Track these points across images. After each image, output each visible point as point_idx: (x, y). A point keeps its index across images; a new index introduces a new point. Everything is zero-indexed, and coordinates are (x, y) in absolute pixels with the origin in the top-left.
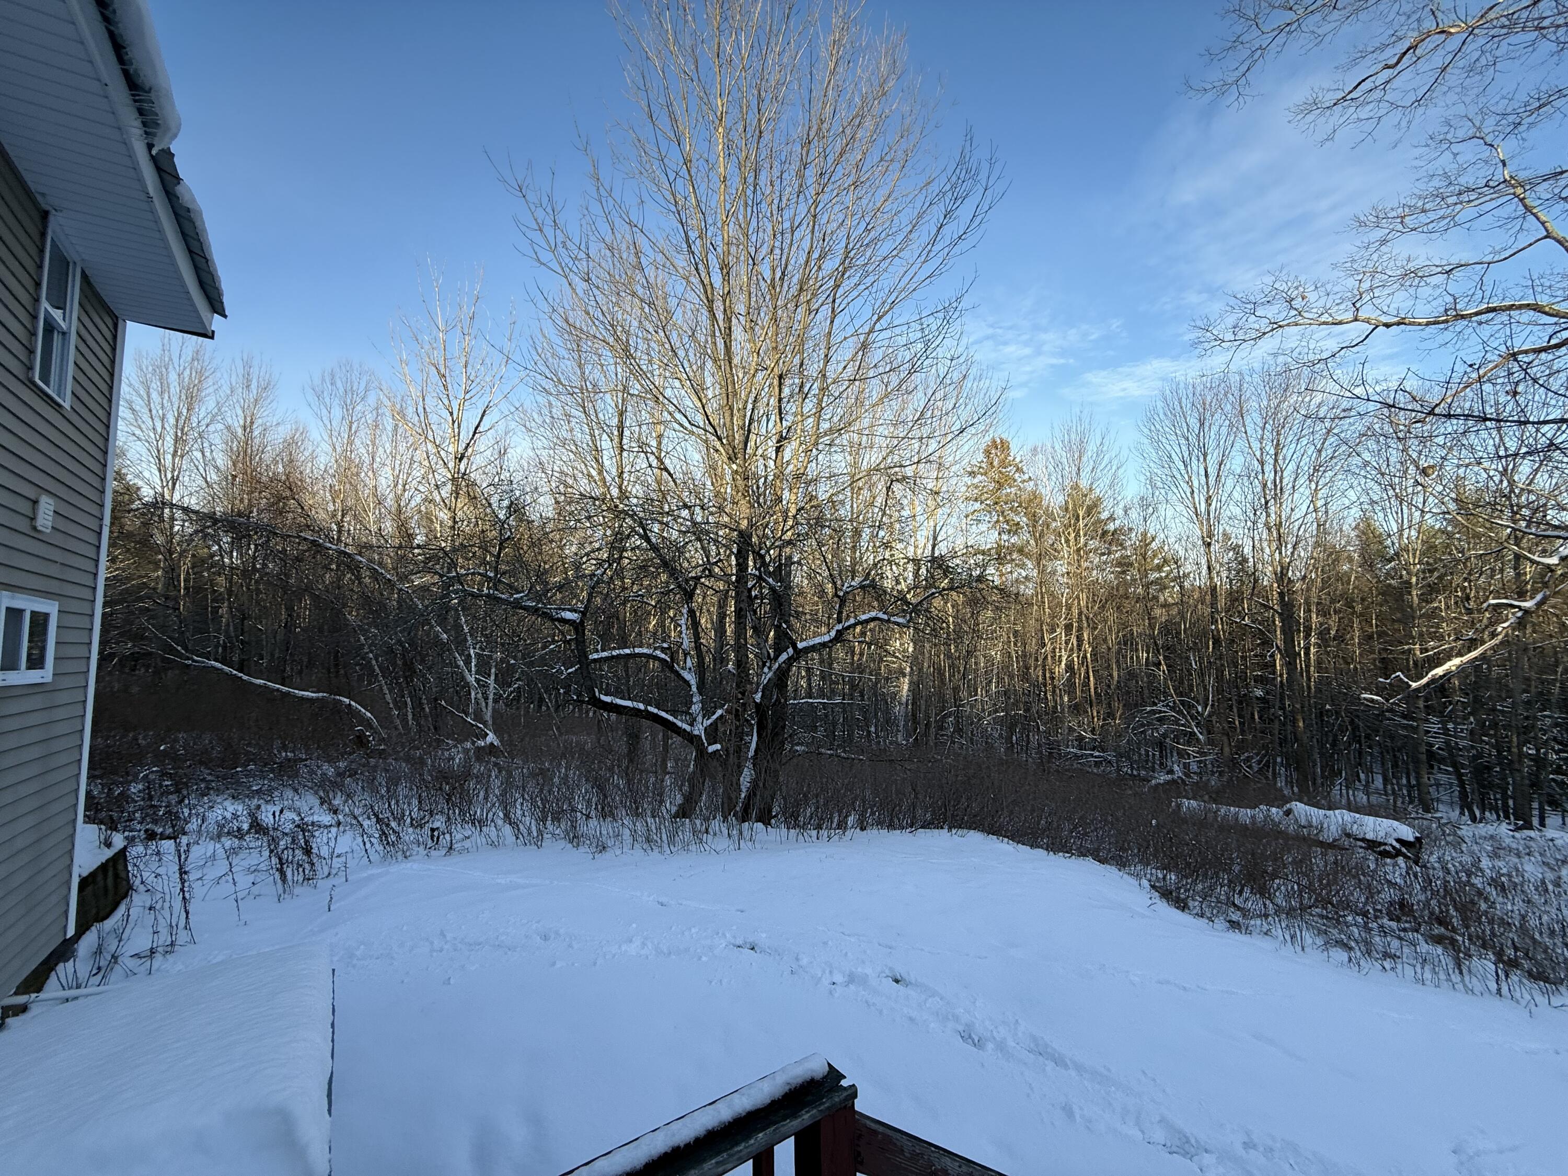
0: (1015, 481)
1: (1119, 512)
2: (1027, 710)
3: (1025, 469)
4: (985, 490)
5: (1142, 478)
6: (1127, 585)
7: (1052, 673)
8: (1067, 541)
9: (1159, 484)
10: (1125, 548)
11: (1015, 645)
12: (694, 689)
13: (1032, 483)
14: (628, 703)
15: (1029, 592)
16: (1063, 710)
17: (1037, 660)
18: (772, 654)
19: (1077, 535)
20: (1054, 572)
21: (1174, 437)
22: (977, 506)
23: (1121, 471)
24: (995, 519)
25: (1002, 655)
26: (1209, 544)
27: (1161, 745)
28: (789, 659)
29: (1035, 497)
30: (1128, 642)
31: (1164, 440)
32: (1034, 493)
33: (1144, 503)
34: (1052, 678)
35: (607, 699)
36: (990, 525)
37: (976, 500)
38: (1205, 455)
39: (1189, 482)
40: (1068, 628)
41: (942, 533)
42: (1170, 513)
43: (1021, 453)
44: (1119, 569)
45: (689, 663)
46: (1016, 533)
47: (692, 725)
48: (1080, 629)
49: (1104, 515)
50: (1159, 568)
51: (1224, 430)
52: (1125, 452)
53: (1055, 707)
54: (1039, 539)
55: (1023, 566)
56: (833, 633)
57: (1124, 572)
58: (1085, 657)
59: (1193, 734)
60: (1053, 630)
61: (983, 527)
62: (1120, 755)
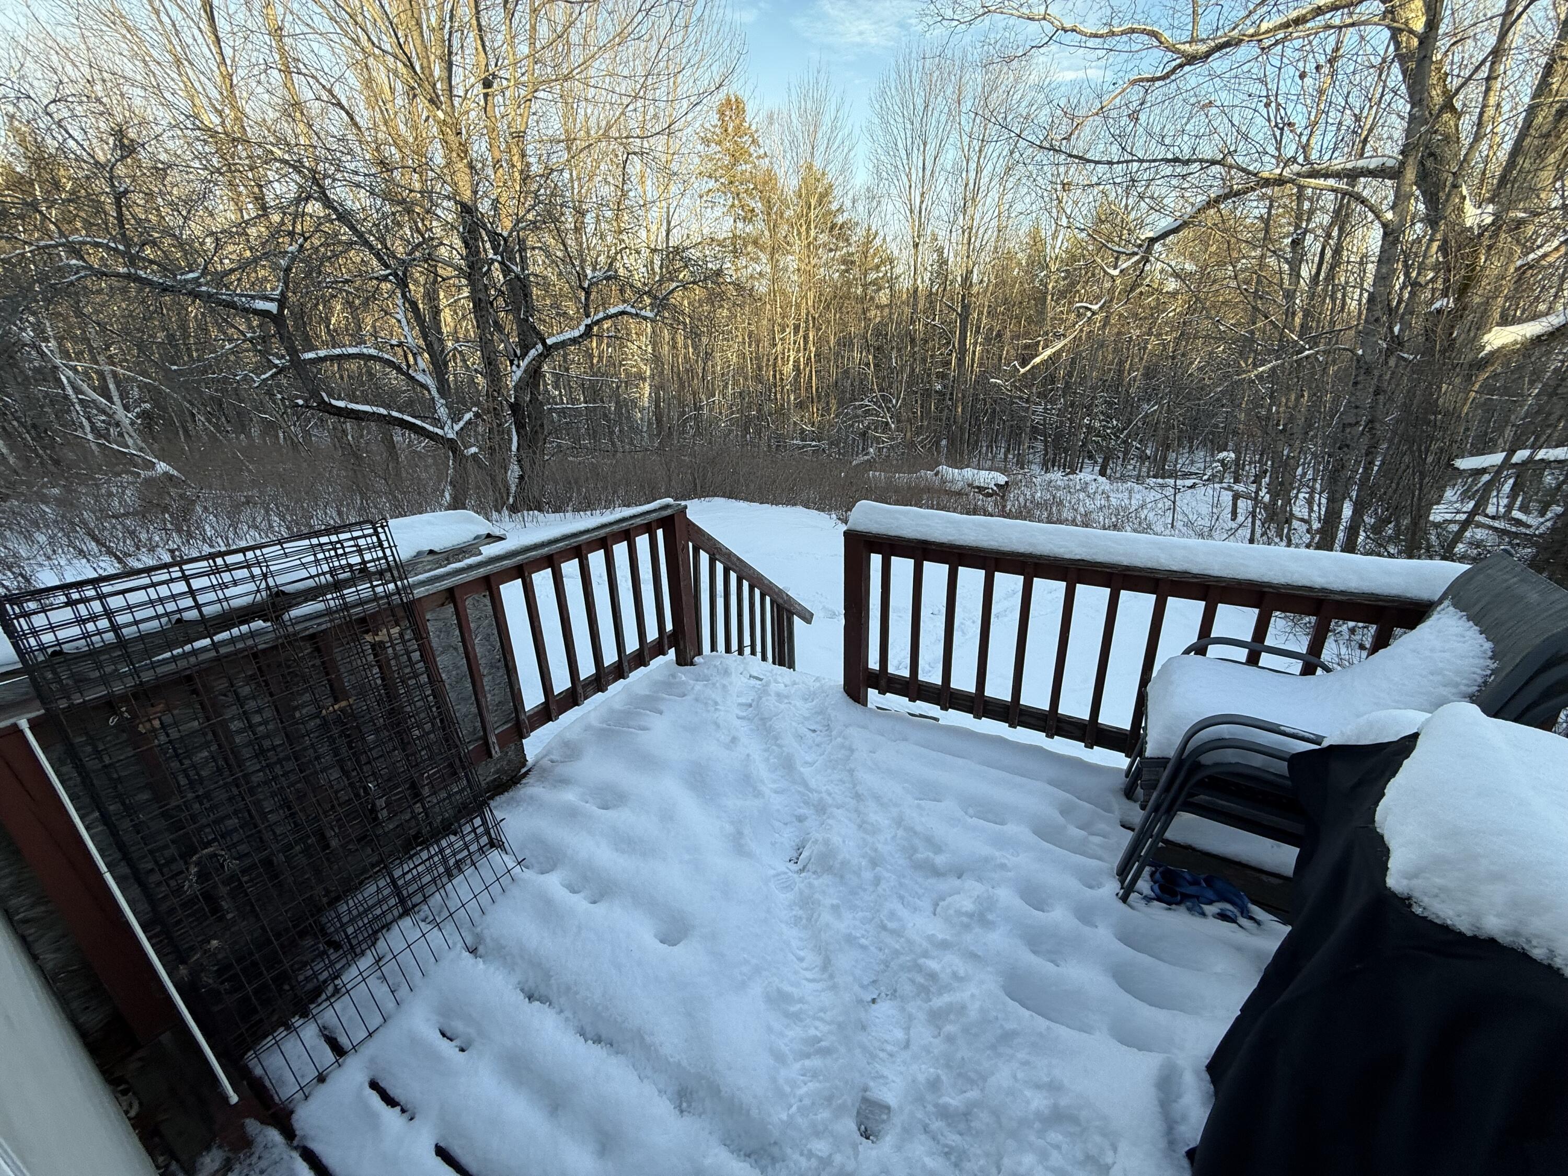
0: (750, 155)
1: (848, 204)
2: (759, 411)
3: (761, 142)
4: (719, 164)
5: (871, 166)
6: (849, 284)
7: (782, 374)
8: (799, 233)
9: (884, 175)
10: (850, 244)
11: (750, 346)
12: (434, 392)
13: (767, 160)
14: (367, 408)
15: (763, 290)
16: (789, 409)
17: (768, 360)
18: (518, 352)
19: (808, 229)
20: (785, 269)
21: (900, 120)
22: (712, 184)
23: (852, 154)
24: (730, 203)
25: (738, 356)
26: (917, 245)
27: (864, 434)
28: (540, 355)
29: (770, 178)
30: (845, 343)
31: (892, 122)
32: (769, 171)
33: (871, 196)
34: (782, 379)
35: (341, 404)
36: (725, 210)
37: (710, 177)
38: (925, 144)
39: (908, 175)
40: (797, 328)
41: (676, 216)
42: (890, 207)
43: (757, 119)
44: (843, 267)
45: (422, 364)
46: (751, 220)
47: (442, 428)
48: (807, 329)
49: (834, 206)
50: (877, 267)
51: (943, 118)
52: (857, 131)
53: (783, 405)
54: (774, 229)
55: (757, 260)
56: (582, 328)
57: (847, 271)
58: (809, 358)
59: (887, 423)
60: (783, 331)
61: (718, 211)
62: (831, 444)
